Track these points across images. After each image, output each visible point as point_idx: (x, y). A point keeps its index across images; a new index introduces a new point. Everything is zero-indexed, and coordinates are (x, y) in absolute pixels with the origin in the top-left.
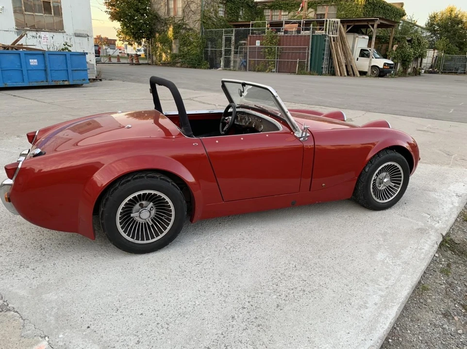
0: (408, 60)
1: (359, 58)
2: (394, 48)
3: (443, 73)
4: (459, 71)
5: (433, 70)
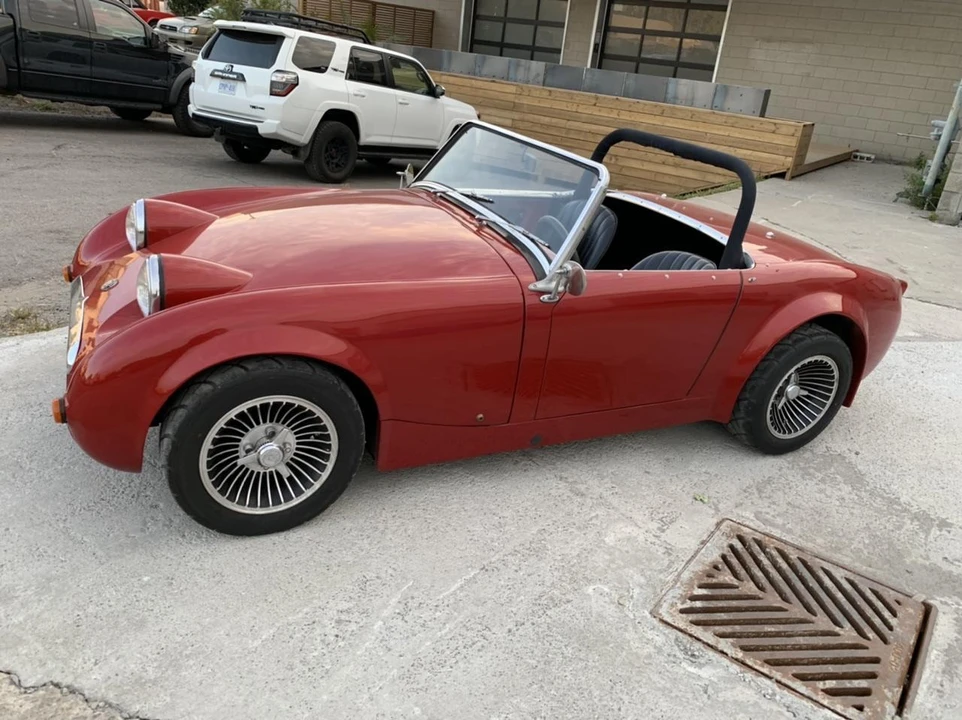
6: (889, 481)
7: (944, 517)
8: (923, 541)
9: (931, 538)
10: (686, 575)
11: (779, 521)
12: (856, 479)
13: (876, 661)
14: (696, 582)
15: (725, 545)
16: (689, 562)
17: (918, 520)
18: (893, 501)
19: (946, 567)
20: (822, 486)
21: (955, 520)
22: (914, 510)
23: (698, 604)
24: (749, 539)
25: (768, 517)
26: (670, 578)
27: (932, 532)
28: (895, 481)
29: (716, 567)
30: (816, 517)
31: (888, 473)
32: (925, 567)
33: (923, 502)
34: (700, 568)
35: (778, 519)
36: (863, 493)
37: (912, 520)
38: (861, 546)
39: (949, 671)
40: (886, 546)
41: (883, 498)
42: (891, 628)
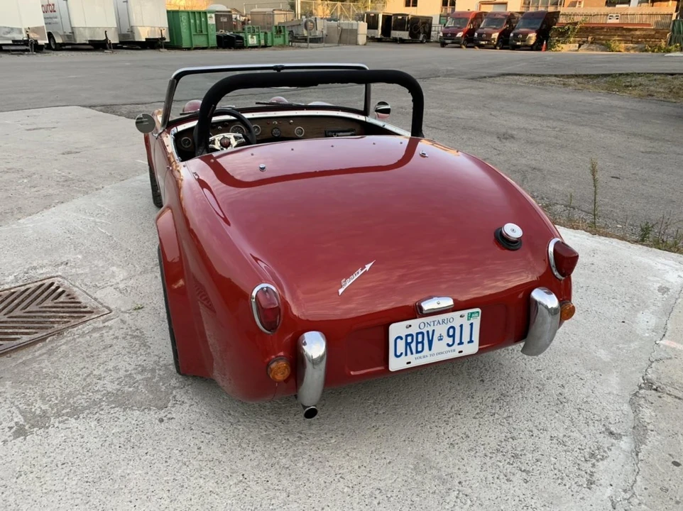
7: (27, 437)
8: (16, 403)
9: (15, 411)
10: (75, 289)
11: (96, 335)
12: (121, 401)
14: (67, 290)
15: (88, 305)
16: (85, 292)
17: (40, 417)
18: (76, 412)
20: (122, 373)
21: (19, 444)
22: (55, 420)
23: (53, 288)
24: (87, 315)
25: (104, 332)
26: (77, 284)
27: (20, 416)
28: (99, 428)
29: (73, 298)
30: (87, 354)
33: (56, 434)
34: (77, 293)
35: (98, 335)
36: (100, 397)
37: (45, 412)
38: (43, 365)
40: (31, 379)
41: (85, 408)
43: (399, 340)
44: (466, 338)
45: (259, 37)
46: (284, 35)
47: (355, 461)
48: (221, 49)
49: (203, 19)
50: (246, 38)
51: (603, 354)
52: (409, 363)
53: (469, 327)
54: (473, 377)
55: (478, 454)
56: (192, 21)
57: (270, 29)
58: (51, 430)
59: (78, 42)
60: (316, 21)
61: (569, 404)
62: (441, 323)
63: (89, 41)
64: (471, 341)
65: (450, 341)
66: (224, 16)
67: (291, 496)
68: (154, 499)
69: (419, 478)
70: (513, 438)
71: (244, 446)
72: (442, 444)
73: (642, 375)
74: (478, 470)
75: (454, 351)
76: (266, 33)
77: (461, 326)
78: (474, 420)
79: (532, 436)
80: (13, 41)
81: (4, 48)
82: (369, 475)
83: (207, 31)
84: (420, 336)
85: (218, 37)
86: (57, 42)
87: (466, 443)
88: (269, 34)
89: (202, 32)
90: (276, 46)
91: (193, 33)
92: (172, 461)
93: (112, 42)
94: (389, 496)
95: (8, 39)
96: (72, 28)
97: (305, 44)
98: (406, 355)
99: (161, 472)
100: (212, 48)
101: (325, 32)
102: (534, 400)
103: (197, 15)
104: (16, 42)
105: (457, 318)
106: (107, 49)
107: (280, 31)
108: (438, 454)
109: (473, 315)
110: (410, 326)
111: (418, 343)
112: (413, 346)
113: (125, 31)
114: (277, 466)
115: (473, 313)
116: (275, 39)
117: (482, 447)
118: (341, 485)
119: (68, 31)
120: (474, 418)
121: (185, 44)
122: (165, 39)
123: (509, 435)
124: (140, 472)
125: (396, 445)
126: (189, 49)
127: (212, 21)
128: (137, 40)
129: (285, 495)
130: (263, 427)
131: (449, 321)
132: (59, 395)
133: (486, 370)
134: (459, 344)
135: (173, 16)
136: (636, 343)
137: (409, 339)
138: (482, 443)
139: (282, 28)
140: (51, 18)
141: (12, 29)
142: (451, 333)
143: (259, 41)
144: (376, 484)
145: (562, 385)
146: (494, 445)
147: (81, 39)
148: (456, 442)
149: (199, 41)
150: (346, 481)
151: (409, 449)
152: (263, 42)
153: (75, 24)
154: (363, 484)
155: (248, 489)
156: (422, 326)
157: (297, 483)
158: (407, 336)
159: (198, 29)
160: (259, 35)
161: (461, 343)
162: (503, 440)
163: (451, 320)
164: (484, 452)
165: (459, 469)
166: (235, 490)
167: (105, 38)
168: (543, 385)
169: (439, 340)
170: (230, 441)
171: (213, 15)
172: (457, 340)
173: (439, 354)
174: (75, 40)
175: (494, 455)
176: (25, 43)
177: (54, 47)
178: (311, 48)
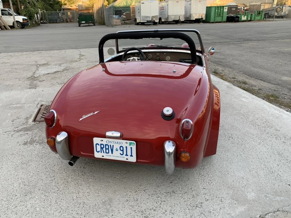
0: (32, 16)
1: (2, 16)
2: (22, 8)
3: (50, 23)
4: (58, 21)
5: (43, 21)
6: (44, 149)
7: (25, 146)
8: (33, 136)
9: (31, 138)
13: (45, 110)
17: (34, 141)
19: (28, 132)
21: (22, 147)
22: (35, 143)
28: (41, 150)
31: (44, 152)
32: (33, 130)
33: (31, 147)
37: (36, 140)
39: (31, 115)
42: (42, 115)
43: (97, 145)
44: (129, 154)
45: (248, 17)
46: (261, 15)
47: (88, 190)
48: (228, 22)
49: (222, 10)
50: (241, 17)
51: (251, 195)
52: (103, 156)
53: (130, 149)
54: (169, 179)
55: (132, 209)
56: (217, 11)
57: (255, 12)
58: (32, 145)
59: (169, 21)
60: (283, 7)
61: (200, 209)
62: (117, 143)
63: (173, 20)
64: (131, 156)
65: (122, 152)
66: (234, 7)
67: (59, 191)
68: (28, 174)
69: (101, 206)
70: (154, 210)
71: (66, 170)
72: (124, 198)
73: (261, 214)
74: (125, 214)
75: (124, 157)
76: (252, 15)
77: (126, 147)
78: (148, 196)
79: (164, 213)
80: (147, 21)
81: (145, 23)
82: (87, 197)
83: (223, 15)
84: (107, 147)
85: (227, 17)
86: (162, 21)
87: (133, 203)
88: (253, 15)
89: (220, 15)
90: (256, 21)
91: (216, 15)
92: (44, 166)
93: (181, 21)
94: (84, 206)
95: (145, 20)
96: (168, 15)
97: (273, 19)
98: (101, 152)
99: (38, 168)
100: (224, 22)
101: (286, 13)
102: (184, 200)
103: (219, 8)
104: (148, 21)
105: (124, 143)
106: (179, 23)
107: (260, 13)
108: (118, 201)
109: (132, 144)
110: (102, 141)
111: (106, 149)
112: (104, 149)
113: (188, 16)
114: (66, 180)
115: (132, 143)
116: (256, 17)
117: (138, 207)
118: (75, 195)
119: (167, 16)
120: (149, 195)
121: (212, 20)
122: (202, 19)
123: (155, 208)
124: (34, 166)
125: (108, 191)
126: (213, 23)
127: (226, 10)
128: (192, 19)
129: (57, 190)
130: (77, 167)
131: (120, 143)
132: (44, 137)
133: (179, 179)
134: (126, 155)
135: (209, 9)
136: (282, 198)
137: (102, 146)
138: (140, 206)
139: (261, 12)
140: (162, 12)
141: (147, 17)
142: (122, 149)
143: (248, 18)
144: (85, 201)
145: (208, 200)
146: (143, 209)
147: (170, 20)
148: (130, 200)
149: (219, 19)
150: (78, 195)
151: (111, 194)
152: (249, 19)
153: (169, 14)
154: (82, 199)
155: (51, 183)
156: (108, 142)
157: (65, 188)
158: (101, 144)
159: (219, 14)
160: (248, 15)
161: (127, 155)
162: (149, 209)
163: (121, 143)
164: (136, 209)
165: (119, 210)
166: (48, 182)
167: (179, 19)
168: (198, 195)
169: (116, 150)
170: (64, 167)
171: (227, 8)
172: (125, 153)
173: (117, 157)
174: (168, 20)
175: (138, 212)
176: (150, 22)
177: (161, 23)
178: (275, 21)
